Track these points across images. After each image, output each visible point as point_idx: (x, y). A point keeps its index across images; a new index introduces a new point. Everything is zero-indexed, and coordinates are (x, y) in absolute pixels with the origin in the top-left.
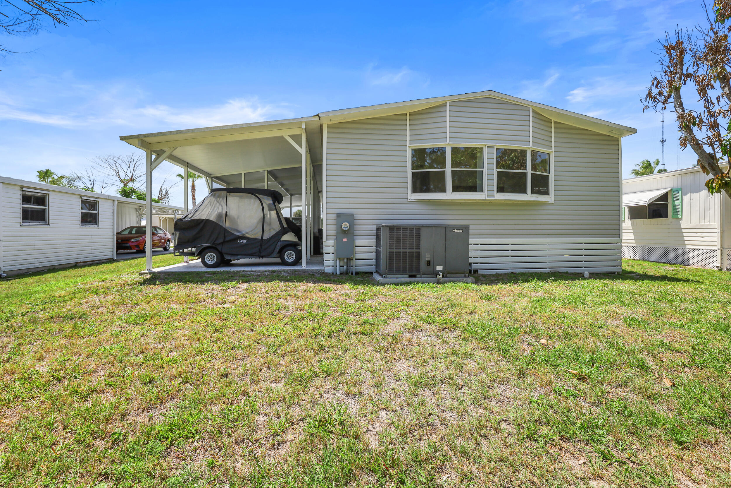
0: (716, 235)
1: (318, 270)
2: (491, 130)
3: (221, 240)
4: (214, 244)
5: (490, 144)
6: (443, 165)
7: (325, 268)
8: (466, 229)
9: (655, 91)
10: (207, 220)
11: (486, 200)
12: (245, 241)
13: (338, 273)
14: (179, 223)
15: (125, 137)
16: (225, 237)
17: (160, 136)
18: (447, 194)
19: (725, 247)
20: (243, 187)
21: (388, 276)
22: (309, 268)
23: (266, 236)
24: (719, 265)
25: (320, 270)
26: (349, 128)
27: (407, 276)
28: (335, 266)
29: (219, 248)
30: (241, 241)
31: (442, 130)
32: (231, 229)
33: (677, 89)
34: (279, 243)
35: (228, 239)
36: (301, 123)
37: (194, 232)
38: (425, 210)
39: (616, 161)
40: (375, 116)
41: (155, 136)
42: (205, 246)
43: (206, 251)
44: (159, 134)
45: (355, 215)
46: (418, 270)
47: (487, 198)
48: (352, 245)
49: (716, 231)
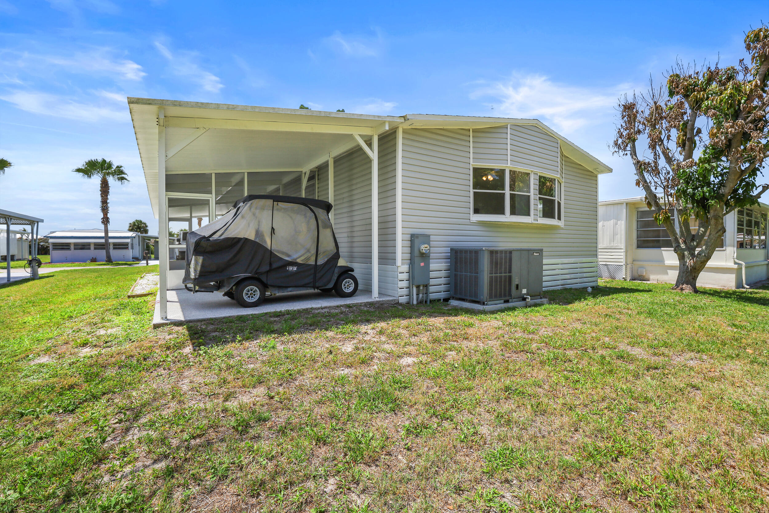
0: (622, 254)
1: (392, 300)
2: (535, 158)
3: (265, 268)
4: (256, 273)
5: (536, 170)
6: (503, 188)
7: (400, 298)
8: (540, 251)
9: (620, 141)
10: (246, 239)
11: (532, 223)
12: (295, 269)
13: (415, 302)
14: (203, 243)
15: (138, 99)
16: (271, 264)
17: (200, 107)
18: (506, 216)
19: (628, 263)
20: (304, 196)
21: (489, 303)
22: (384, 299)
23: (320, 262)
24: (624, 277)
25: (395, 300)
26: (423, 137)
27: (502, 301)
28: (409, 295)
29: (264, 278)
30: (291, 268)
31: (504, 152)
32: (279, 252)
33: (634, 141)
34: (336, 270)
35: (275, 266)
36: (384, 122)
37: (227, 257)
38: (481, 232)
39: (595, 194)
40: (445, 128)
41: (192, 107)
42: (243, 277)
43: (245, 283)
44: (200, 105)
45: (431, 236)
46: (510, 295)
47: (533, 222)
48: (427, 269)
49: (623, 250)
